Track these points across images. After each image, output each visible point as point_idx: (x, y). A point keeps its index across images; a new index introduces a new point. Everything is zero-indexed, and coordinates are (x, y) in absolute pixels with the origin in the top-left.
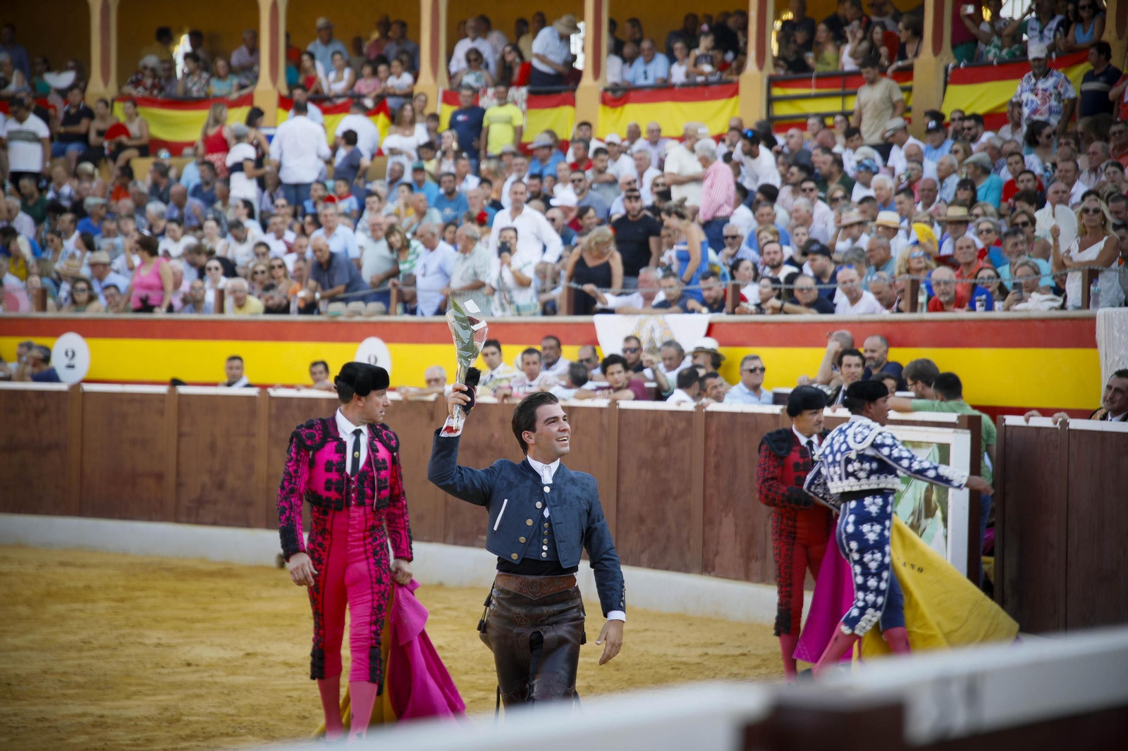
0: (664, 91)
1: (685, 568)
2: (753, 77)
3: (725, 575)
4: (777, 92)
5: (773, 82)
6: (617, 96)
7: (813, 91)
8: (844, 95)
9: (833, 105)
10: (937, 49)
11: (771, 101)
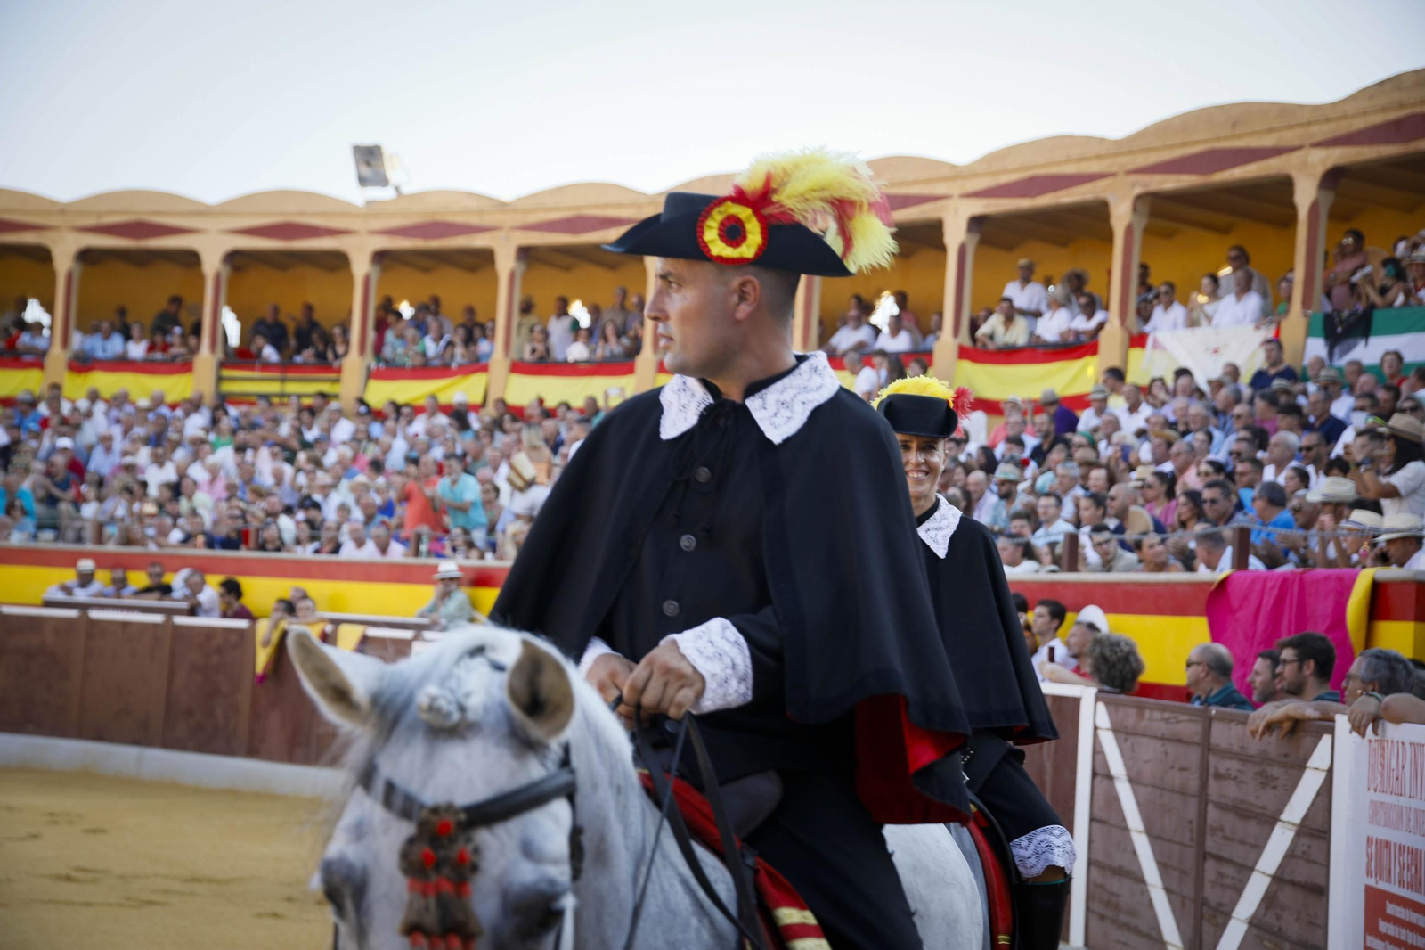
0: (122, 364)
1: (230, 751)
2: (206, 358)
3: (270, 757)
4: (226, 373)
5: (223, 365)
6: (82, 364)
7: (256, 374)
8: (283, 380)
9: (272, 387)
10: (362, 350)
11: (220, 379)
